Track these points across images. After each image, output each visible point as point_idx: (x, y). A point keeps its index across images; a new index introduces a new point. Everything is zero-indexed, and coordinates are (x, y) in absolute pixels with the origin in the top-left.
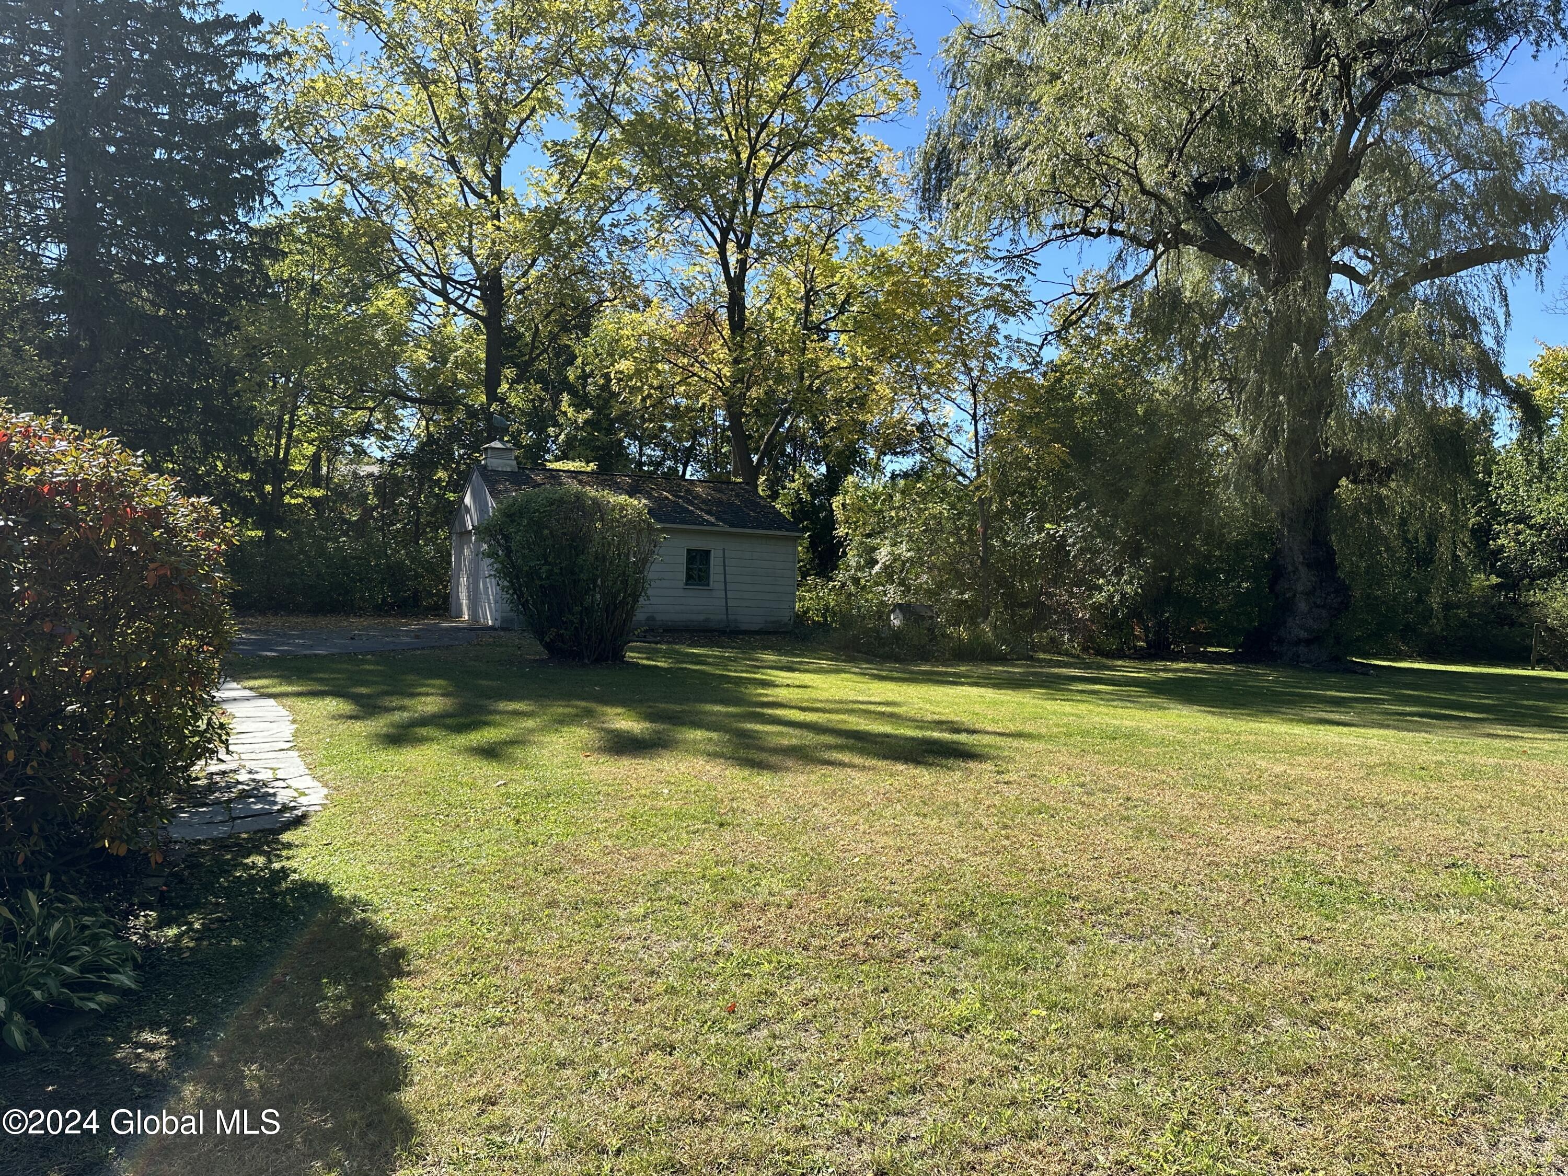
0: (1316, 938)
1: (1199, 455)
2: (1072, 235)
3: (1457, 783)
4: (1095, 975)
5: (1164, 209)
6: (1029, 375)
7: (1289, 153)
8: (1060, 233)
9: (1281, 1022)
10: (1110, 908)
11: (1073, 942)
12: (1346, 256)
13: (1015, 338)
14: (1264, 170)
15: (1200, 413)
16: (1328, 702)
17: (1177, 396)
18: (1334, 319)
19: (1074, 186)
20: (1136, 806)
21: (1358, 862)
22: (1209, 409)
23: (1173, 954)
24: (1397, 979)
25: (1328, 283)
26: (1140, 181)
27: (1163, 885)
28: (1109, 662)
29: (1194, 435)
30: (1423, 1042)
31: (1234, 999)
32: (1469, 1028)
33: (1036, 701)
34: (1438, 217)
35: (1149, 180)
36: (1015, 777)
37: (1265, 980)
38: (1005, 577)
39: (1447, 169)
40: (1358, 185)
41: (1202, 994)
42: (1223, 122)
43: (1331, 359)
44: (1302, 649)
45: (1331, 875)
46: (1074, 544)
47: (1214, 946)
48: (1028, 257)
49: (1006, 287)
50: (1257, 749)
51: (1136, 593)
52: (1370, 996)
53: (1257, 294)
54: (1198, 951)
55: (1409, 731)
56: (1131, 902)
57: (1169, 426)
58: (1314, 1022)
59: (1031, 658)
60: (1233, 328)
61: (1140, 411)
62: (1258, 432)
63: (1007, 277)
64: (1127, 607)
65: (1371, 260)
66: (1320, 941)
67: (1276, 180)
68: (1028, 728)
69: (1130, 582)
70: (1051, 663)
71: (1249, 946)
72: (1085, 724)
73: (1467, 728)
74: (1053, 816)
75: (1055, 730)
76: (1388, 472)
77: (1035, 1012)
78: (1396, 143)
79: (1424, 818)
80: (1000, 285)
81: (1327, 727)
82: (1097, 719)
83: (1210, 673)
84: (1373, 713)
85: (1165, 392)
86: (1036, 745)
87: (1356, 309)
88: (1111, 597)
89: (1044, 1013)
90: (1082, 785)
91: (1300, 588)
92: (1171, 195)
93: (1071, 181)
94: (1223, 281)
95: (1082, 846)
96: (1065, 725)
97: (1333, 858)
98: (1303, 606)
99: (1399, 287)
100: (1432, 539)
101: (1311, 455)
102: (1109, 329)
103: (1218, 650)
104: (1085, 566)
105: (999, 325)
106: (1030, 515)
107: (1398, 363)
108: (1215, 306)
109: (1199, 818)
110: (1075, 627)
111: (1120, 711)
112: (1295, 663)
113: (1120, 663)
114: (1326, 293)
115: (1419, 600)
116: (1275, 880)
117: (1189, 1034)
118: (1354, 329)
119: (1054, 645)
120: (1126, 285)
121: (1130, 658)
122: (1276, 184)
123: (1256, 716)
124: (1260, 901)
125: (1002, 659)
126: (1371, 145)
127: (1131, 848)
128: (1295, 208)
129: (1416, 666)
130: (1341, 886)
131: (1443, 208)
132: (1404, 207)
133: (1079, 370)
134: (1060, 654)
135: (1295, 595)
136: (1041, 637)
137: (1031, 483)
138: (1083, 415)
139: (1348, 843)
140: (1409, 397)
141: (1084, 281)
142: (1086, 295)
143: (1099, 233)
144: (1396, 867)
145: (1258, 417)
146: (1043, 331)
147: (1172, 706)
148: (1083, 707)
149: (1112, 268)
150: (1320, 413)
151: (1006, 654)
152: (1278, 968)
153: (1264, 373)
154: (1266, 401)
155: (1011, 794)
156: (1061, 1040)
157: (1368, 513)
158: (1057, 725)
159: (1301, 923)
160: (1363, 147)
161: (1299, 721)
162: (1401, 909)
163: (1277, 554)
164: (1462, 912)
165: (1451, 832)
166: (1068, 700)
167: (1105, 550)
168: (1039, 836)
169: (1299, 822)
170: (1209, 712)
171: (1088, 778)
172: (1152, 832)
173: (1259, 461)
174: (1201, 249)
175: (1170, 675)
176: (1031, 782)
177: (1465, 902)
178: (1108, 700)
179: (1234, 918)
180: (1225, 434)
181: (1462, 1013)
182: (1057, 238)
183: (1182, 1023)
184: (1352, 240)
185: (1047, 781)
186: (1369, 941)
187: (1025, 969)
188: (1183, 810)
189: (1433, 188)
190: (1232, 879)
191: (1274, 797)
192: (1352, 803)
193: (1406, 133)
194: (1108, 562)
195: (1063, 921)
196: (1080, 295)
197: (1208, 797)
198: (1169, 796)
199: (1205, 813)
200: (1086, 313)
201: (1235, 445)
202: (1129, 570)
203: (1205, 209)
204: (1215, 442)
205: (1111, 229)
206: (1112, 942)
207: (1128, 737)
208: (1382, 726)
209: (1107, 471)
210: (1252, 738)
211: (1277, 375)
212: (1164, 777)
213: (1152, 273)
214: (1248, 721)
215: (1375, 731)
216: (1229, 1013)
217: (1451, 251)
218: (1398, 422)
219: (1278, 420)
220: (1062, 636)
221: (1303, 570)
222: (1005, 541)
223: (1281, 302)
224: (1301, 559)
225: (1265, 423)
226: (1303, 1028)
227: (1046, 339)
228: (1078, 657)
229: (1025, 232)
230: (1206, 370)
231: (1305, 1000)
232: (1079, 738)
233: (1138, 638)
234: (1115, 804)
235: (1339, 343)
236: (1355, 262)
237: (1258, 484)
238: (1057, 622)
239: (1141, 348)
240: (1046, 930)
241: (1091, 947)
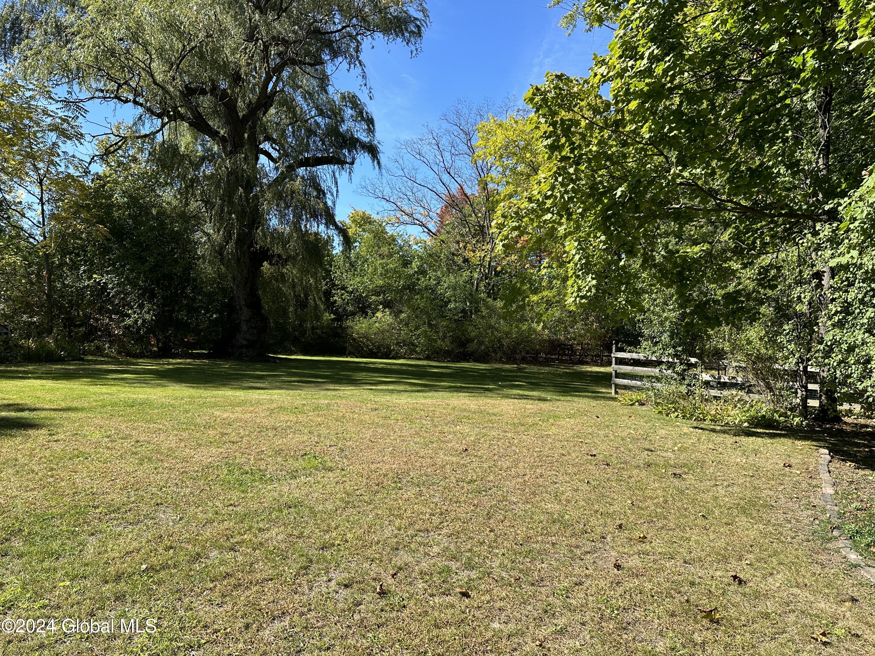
0: (236, 503)
1: (189, 241)
2: (109, 97)
3: (310, 414)
4: (106, 551)
5: (168, 97)
6: (81, 179)
7: (238, 84)
8: (101, 95)
9: (214, 553)
10: (119, 509)
11: (93, 534)
12: (266, 146)
13: (71, 154)
14: (225, 90)
15: (190, 218)
16: (255, 377)
17: (175, 207)
18: (260, 178)
19: (110, 68)
20: (142, 445)
21: (261, 459)
22: (194, 216)
23: (156, 528)
24: (274, 517)
25: (257, 159)
26: (152, 76)
27: (153, 489)
28: (134, 361)
29: (186, 230)
30: (283, 546)
31: (190, 547)
32: (305, 534)
33: (83, 387)
34: (308, 137)
35: (159, 78)
36: (62, 437)
37: (208, 533)
38: (65, 307)
39: (313, 113)
40: (272, 111)
41: (172, 548)
42: (202, 57)
43: (258, 199)
44: (244, 350)
45: (247, 468)
46: (112, 288)
47: (181, 519)
48: (80, 105)
49: (64, 120)
50: (215, 405)
51: (152, 319)
52: (260, 529)
53: (221, 157)
54: (171, 524)
55: (292, 390)
56: (133, 502)
57: (172, 223)
58: (232, 549)
59: (82, 360)
60: (208, 172)
61: (154, 212)
62: (221, 233)
63: (66, 114)
64: (146, 327)
65: (278, 151)
66: (239, 505)
67: (230, 97)
68: (75, 404)
69: (148, 313)
70: (96, 362)
71: (200, 515)
72: (115, 399)
73: (317, 386)
74: (87, 458)
75: (94, 404)
76: (286, 261)
77: (62, 584)
78: (290, 94)
79: (294, 433)
80: (60, 118)
81: (254, 391)
82: (123, 395)
83: (194, 365)
84: (277, 382)
85: (168, 203)
86: (80, 415)
87: (271, 175)
88: (136, 321)
89: (68, 583)
90: (109, 437)
91: (243, 318)
92: (172, 89)
93: (108, 64)
94: (203, 145)
95: (104, 475)
96: (101, 400)
97: (249, 459)
98: (244, 327)
99: (291, 168)
100: (306, 296)
101: (249, 248)
102: (135, 160)
103: (199, 351)
104: (120, 302)
105: (60, 144)
106: (82, 268)
107: (290, 206)
108: (198, 159)
109: (179, 448)
110: (113, 340)
111: (138, 389)
112: (240, 358)
113: (141, 360)
114: (256, 164)
115: (301, 325)
116: (218, 475)
117: (163, 573)
118: (270, 186)
119: (99, 351)
120: (146, 136)
121: (148, 357)
122: (230, 99)
123: (217, 387)
124: (209, 489)
125: (60, 360)
126: (278, 91)
127: (136, 470)
128: (241, 114)
129: (299, 357)
130: (252, 473)
131: (311, 132)
132: (293, 128)
133: (116, 182)
134: (102, 356)
135: (240, 322)
136: (90, 346)
137: (83, 248)
138: (119, 209)
139: (257, 450)
140: (294, 224)
141: (118, 128)
142: (120, 137)
143: (127, 101)
144: (279, 459)
145: (221, 225)
146: (91, 153)
147: (170, 384)
148: (114, 388)
149: (135, 124)
150: (253, 226)
151: (64, 357)
152: (215, 524)
153: (225, 201)
154: (226, 216)
155: (57, 447)
156: (79, 598)
157: (277, 280)
158: (96, 401)
159: (229, 497)
160: (274, 92)
161: (239, 389)
162: (279, 480)
163: (231, 299)
164: (307, 477)
165: (305, 438)
166: (105, 385)
167: (132, 293)
168: (75, 472)
169: (233, 443)
170: (191, 387)
171: (113, 432)
172: (150, 459)
173: (221, 249)
174: (191, 125)
175: (171, 367)
176: (74, 439)
177: (308, 472)
178: (131, 383)
179: (193, 501)
180: (204, 232)
181: (302, 528)
182: (99, 98)
183: (158, 568)
184: (268, 138)
185: (85, 436)
186: (263, 500)
187: (57, 558)
188: (170, 444)
189: (306, 121)
190: (194, 479)
191: (221, 431)
192: (262, 429)
193: (295, 91)
194: (135, 300)
195: (86, 522)
196: (116, 136)
197: (185, 435)
198: (162, 437)
199: (182, 444)
200: (120, 148)
201: (209, 238)
202: (147, 306)
203: (191, 103)
204: (198, 235)
205: (134, 100)
206: (119, 529)
207: (141, 404)
208: (280, 388)
209: (134, 245)
210: (213, 400)
211: (231, 203)
212: (161, 426)
213: (161, 132)
214: (212, 390)
215: (277, 391)
216: (186, 555)
217: (314, 155)
218: (290, 235)
219: (232, 227)
220: (104, 345)
221: (245, 309)
222: (64, 284)
223: (233, 164)
224: (244, 303)
225: (225, 228)
226: (226, 554)
227: (93, 158)
228: (115, 358)
229: (76, 87)
230: (192, 194)
231: (228, 538)
232: (109, 408)
233: (153, 346)
234: (129, 446)
235: (262, 191)
236: (271, 151)
237: (222, 260)
238: (101, 336)
239: (155, 176)
240: (74, 531)
241: (105, 535)
